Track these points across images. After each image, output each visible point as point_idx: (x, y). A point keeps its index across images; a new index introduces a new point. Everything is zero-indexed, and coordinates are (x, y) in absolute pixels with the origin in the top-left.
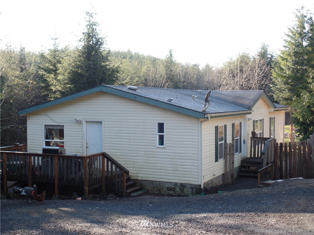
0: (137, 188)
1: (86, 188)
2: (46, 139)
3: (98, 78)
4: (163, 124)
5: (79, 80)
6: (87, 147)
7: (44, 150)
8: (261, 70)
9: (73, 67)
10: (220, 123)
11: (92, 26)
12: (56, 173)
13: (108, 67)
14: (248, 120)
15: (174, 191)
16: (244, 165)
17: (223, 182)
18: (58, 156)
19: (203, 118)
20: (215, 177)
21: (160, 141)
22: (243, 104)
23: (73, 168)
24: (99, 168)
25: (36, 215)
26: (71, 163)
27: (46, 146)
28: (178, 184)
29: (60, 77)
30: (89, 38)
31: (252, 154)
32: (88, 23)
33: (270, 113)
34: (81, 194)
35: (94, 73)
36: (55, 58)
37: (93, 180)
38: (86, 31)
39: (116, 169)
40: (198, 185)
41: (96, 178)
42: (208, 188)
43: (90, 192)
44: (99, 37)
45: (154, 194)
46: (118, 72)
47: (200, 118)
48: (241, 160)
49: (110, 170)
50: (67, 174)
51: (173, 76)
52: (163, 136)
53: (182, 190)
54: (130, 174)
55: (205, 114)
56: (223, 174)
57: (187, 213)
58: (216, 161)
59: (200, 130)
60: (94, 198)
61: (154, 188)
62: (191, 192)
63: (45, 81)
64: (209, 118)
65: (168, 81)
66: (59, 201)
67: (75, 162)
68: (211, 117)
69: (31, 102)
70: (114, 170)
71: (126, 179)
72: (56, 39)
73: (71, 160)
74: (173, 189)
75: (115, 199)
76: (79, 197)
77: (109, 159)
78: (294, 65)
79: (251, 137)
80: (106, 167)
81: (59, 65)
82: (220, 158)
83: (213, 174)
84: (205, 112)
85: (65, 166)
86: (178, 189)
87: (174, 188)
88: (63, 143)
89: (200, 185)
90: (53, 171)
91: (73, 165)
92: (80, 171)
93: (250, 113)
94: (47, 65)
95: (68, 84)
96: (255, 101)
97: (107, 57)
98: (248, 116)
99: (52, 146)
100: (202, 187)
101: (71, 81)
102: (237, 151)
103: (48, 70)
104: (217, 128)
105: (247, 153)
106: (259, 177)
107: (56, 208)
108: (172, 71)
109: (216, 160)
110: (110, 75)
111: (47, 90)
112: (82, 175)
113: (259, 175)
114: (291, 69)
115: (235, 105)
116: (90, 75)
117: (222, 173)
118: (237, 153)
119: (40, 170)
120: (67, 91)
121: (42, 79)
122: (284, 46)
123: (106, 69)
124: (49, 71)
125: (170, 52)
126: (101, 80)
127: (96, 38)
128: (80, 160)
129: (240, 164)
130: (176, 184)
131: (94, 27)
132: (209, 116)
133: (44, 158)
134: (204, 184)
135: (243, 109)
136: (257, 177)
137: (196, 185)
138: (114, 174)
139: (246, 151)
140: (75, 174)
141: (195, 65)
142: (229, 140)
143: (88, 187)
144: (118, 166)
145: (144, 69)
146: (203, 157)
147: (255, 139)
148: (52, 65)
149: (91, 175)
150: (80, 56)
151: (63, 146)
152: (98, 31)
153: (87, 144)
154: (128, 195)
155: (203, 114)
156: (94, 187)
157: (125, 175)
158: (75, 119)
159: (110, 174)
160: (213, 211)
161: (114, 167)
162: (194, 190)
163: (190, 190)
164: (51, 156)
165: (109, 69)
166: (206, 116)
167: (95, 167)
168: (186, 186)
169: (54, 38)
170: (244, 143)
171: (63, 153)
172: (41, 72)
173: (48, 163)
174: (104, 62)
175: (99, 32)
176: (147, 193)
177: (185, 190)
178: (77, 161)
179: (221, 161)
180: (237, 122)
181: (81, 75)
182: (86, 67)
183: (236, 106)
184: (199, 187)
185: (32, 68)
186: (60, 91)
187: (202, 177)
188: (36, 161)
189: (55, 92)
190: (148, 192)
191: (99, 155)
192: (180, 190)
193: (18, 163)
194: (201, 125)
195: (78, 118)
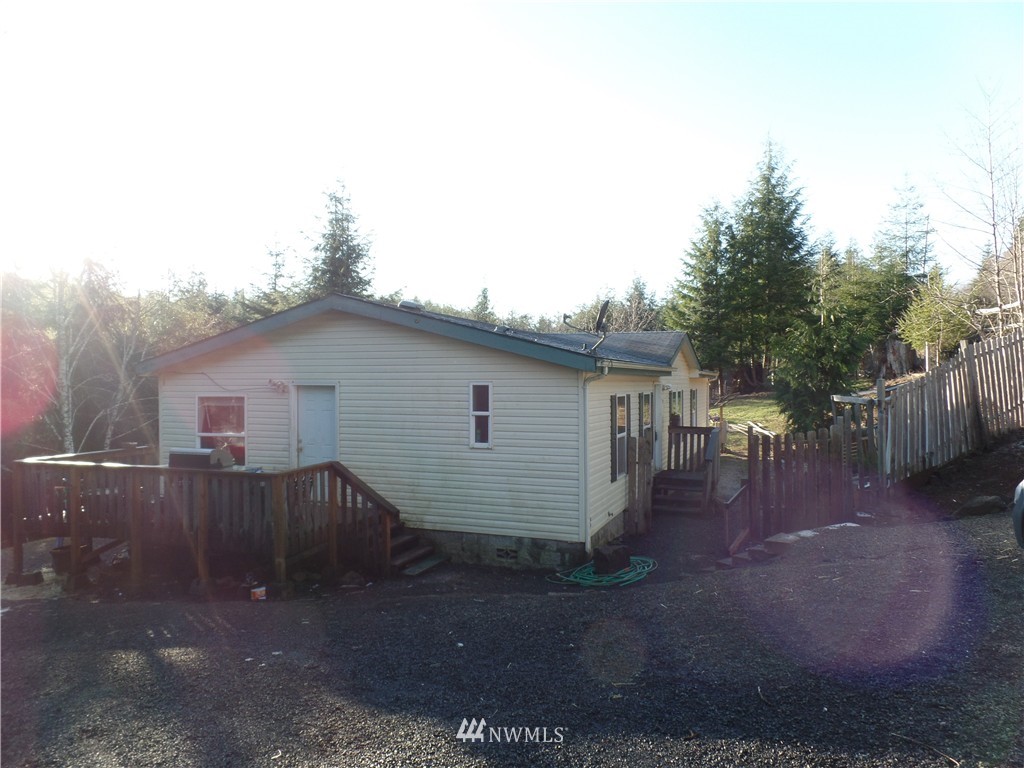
0: (421, 552)
1: (280, 560)
2: (203, 431)
4: (487, 387)
6: (300, 450)
7: (173, 459)
8: (641, 319)
10: (621, 389)
11: (340, 222)
12: (200, 519)
14: (663, 388)
15: (516, 557)
17: (624, 528)
18: (206, 474)
19: (591, 371)
20: (611, 518)
21: (479, 431)
23: (247, 507)
24: (319, 499)
27: (203, 447)
28: (526, 541)
30: (334, 245)
31: (673, 464)
32: (332, 216)
33: (692, 380)
34: (266, 577)
37: (301, 536)
38: (329, 230)
39: (364, 504)
40: (577, 543)
41: (313, 530)
43: (292, 570)
44: (355, 242)
45: (465, 567)
47: (582, 371)
49: (349, 505)
50: (230, 519)
52: (487, 417)
53: (536, 557)
54: (401, 516)
55: (597, 359)
56: (624, 511)
58: (612, 482)
59: (581, 401)
61: (463, 549)
62: (559, 563)
64: (606, 371)
67: (249, 489)
68: (611, 371)
70: (359, 506)
71: (392, 530)
72: (277, 255)
73: (242, 484)
74: (513, 554)
75: (362, 585)
76: (259, 586)
77: (349, 479)
78: (704, 305)
79: (669, 426)
80: (339, 498)
82: (621, 472)
83: (606, 512)
85: (225, 499)
86: (524, 554)
87: (515, 552)
88: (242, 439)
89: (584, 544)
90: (196, 513)
91: (247, 498)
92: (263, 512)
93: (669, 373)
96: (677, 350)
98: (663, 381)
100: (588, 546)
104: (613, 398)
105: (662, 460)
109: (614, 479)
112: (269, 523)
114: (699, 313)
117: (624, 507)
122: (686, 274)
125: (485, 292)
127: (348, 246)
128: (263, 484)
130: (520, 540)
131: (345, 224)
132: (606, 365)
133: (172, 481)
134: (596, 538)
137: (572, 543)
138: (360, 517)
140: (252, 522)
141: (525, 317)
142: (635, 431)
143: (286, 558)
144: (370, 495)
146: (590, 471)
147: (679, 431)
149: (295, 522)
152: (352, 232)
153: (299, 441)
154: (397, 575)
155: (593, 360)
156: (306, 554)
157: (389, 520)
158: (270, 381)
159: (349, 520)
161: (359, 498)
162: (567, 556)
163: (557, 557)
164: (190, 472)
166: (599, 364)
169: (274, 253)
170: (656, 438)
171: (224, 464)
175: (355, 234)
176: (446, 565)
177: (545, 557)
178: (255, 485)
179: (622, 479)
180: (646, 390)
184: (579, 547)
187: (588, 521)
190: (449, 561)
191: (321, 468)
192: (532, 556)
193: (107, 492)
194: (584, 390)
195: (278, 378)
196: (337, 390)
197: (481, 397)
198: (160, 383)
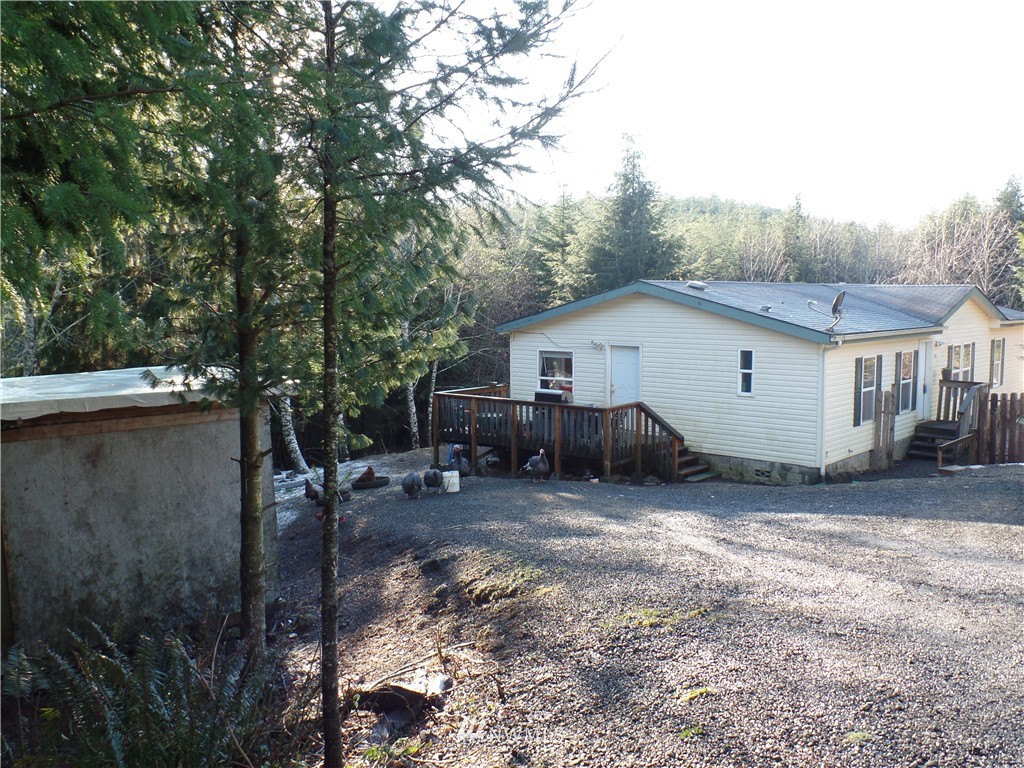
0: (700, 468)
1: (607, 463)
2: (542, 375)
3: (642, 260)
4: (751, 353)
5: (606, 264)
6: (612, 392)
7: (538, 396)
8: (998, 234)
9: (596, 239)
10: (868, 352)
11: (631, 160)
12: (556, 435)
13: (661, 238)
14: (936, 345)
15: (769, 476)
16: (922, 434)
17: (870, 465)
18: (560, 406)
19: (827, 344)
20: (852, 454)
21: (744, 384)
22: (924, 315)
23: (586, 429)
24: (630, 429)
25: (521, 502)
26: (583, 419)
27: (542, 387)
28: (777, 465)
29: (571, 259)
30: (625, 184)
31: (942, 414)
32: (625, 154)
33: (992, 330)
34: (599, 473)
35: (635, 251)
36: (563, 221)
37: (619, 449)
38: (621, 170)
39: (660, 433)
40: (813, 468)
41: (626, 447)
42: (832, 475)
43: (614, 470)
44: (646, 180)
45: (731, 481)
46: (680, 247)
47: (822, 344)
48: (915, 424)
49: (650, 433)
50: (575, 436)
51: (801, 249)
52: (750, 374)
53: (784, 477)
54: (686, 443)
55: (831, 336)
56: (870, 451)
57: (769, 511)
58: (855, 426)
59: (821, 365)
60: (621, 482)
61: (731, 469)
62: (801, 481)
63: (543, 267)
64: (840, 343)
65: (786, 261)
66: (560, 482)
67: (589, 417)
68: (844, 342)
69: (519, 306)
70: (657, 434)
71: (679, 452)
73: (583, 414)
74: (767, 474)
75: (658, 484)
76: (594, 478)
77: (649, 414)
79: (941, 381)
80: (643, 428)
81: (569, 238)
82: (865, 419)
83: (847, 449)
84: (833, 331)
85: (572, 423)
86: (775, 474)
87: (769, 472)
88: (571, 383)
89: (819, 469)
90: (553, 431)
91: (586, 423)
92: (597, 433)
93: (941, 332)
94: (549, 235)
95: (586, 272)
96: (953, 308)
97: (659, 219)
98: (936, 338)
99: (553, 388)
100: (823, 472)
101: (591, 267)
102: (905, 407)
103: (550, 245)
104: (859, 361)
105: (931, 411)
106: (940, 458)
107: (553, 494)
108: (798, 238)
109: (857, 423)
110: (664, 253)
111: (546, 283)
112: (600, 440)
113: (940, 455)
115: (906, 317)
116: (626, 255)
117: (870, 448)
118: (905, 411)
119: (531, 429)
120: (583, 286)
121: (537, 261)
123: (658, 243)
124: (552, 247)
125: (798, 198)
126: (647, 264)
127: (639, 183)
128: (597, 414)
129: (913, 433)
130: (773, 464)
131: (636, 161)
132: (839, 339)
133: (537, 410)
134: (827, 467)
135: (923, 324)
136: (936, 459)
137: (810, 468)
138: (657, 441)
139: (928, 407)
140: (589, 438)
142: (887, 386)
143: (612, 462)
144: (664, 427)
145: (739, 236)
146: (826, 417)
147: (950, 385)
148: (558, 236)
149: (616, 440)
150: (608, 218)
151: (570, 390)
152: (643, 169)
153: (612, 386)
154: (682, 480)
155: (828, 336)
156: (622, 462)
157: (677, 444)
158: (592, 341)
159: (650, 442)
160: (815, 511)
161: (657, 429)
162: (806, 477)
163: (799, 478)
164: (549, 405)
165: (664, 242)
166: (832, 340)
167: (622, 428)
168: (791, 468)
170: (925, 391)
171: (569, 401)
172: (537, 249)
173: (543, 417)
174: (655, 229)
175: (645, 171)
176: (718, 478)
177: (790, 477)
178: (592, 416)
179: (867, 426)
180: (907, 348)
181: (610, 255)
182: (620, 240)
183: (910, 318)
184: (816, 471)
185: (522, 241)
186: (571, 286)
187: (824, 453)
188: (524, 414)
189: (563, 286)
190: (720, 475)
191: (631, 406)
192: (780, 475)
193: (495, 415)
194: (823, 356)
195: (598, 340)
196: (641, 349)
197: (747, 359)
198: (511, 339)
